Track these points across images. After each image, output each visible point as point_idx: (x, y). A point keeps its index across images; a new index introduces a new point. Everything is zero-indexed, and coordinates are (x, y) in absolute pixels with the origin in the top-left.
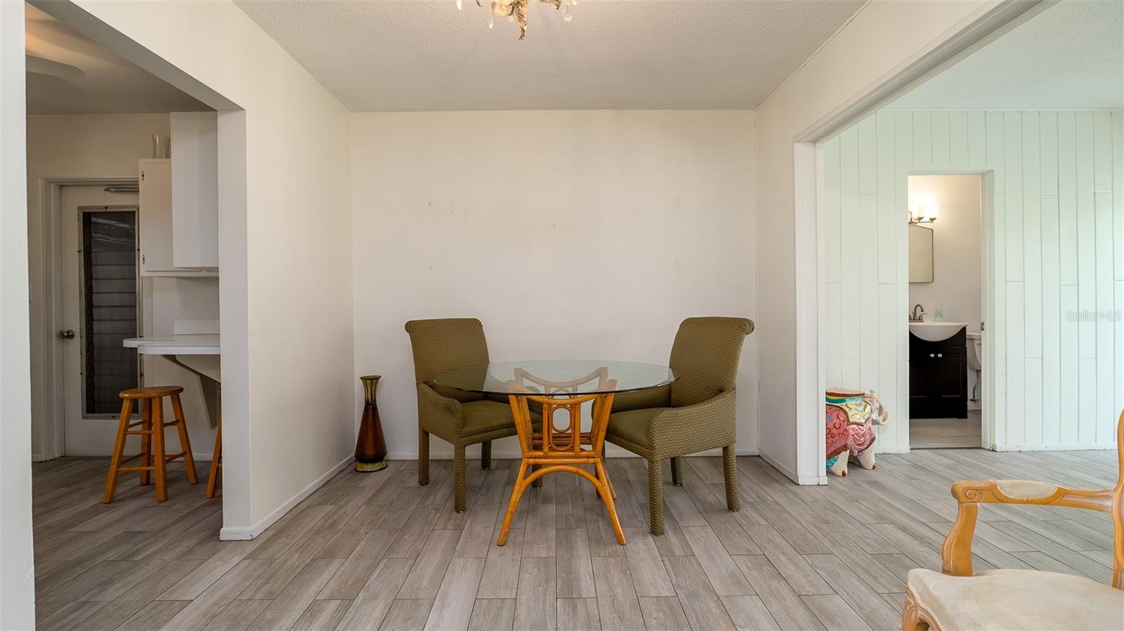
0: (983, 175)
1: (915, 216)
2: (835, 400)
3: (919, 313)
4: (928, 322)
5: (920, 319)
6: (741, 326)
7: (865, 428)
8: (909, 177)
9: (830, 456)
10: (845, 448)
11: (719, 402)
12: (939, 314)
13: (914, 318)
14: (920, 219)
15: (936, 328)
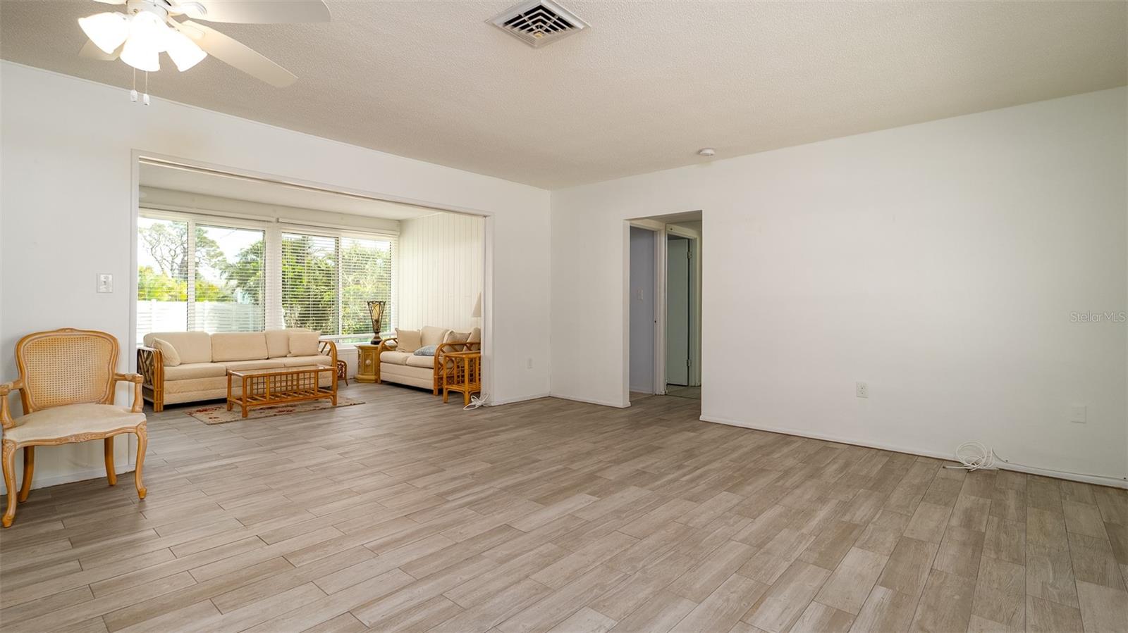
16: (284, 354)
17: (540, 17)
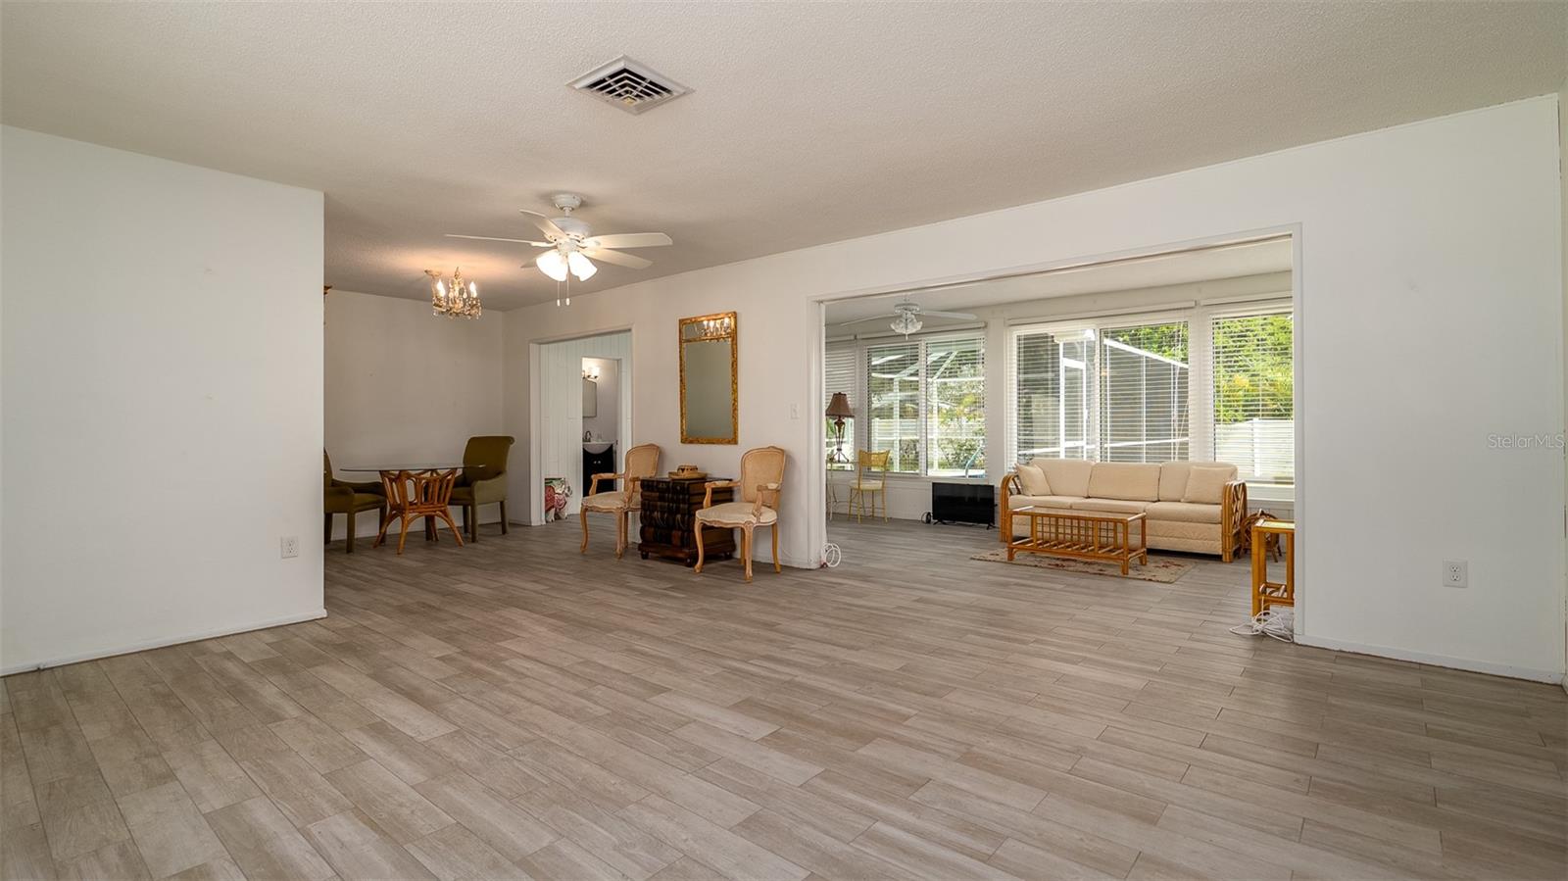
0: (618, 360)
1: (587, 374)
2: (549, 482)
3: (588, 436)
4: (593, 442)
5: (589, 441)
6: (509, 440)
7: (561, 497)
8: (584, 359)
9: (547, 511)
10: (553, 507)
11: (500, 478)
12: (599, 437)
13: (586, 440)
14: (589, 376)
15: (598, 445)
16: (1177, 497)
17: (626, 81)
